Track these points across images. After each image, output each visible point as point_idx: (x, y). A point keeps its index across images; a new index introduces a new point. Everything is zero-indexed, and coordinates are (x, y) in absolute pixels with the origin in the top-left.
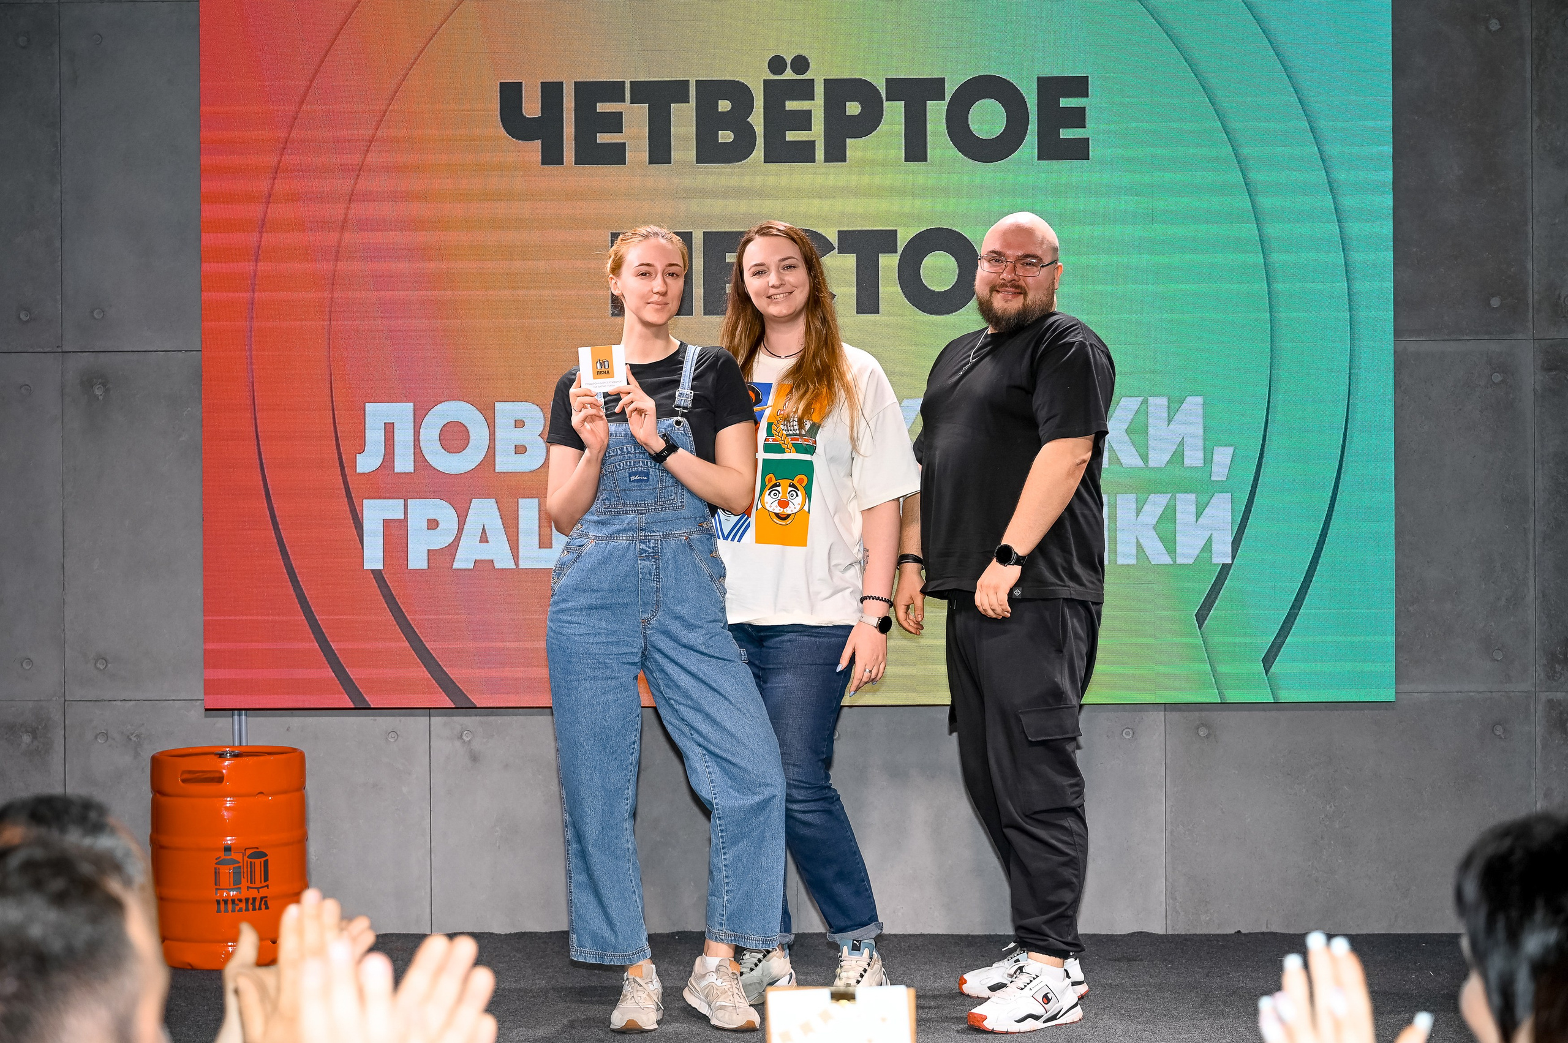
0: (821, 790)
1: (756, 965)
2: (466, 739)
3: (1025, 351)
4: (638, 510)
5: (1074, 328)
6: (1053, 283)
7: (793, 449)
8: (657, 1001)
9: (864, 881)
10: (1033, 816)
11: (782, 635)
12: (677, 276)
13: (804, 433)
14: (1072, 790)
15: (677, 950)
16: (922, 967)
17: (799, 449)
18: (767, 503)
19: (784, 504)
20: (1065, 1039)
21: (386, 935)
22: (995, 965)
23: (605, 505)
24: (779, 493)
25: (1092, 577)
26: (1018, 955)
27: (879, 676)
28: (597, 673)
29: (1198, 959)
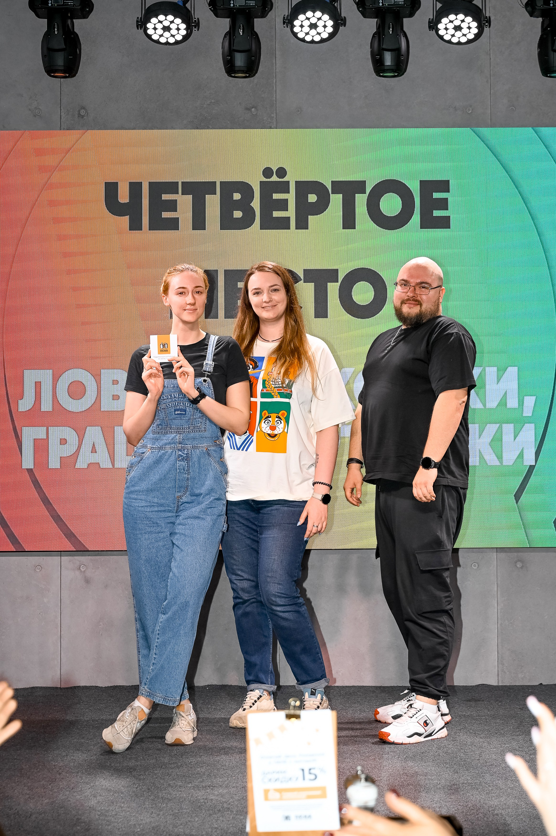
0: (294, 598)
1: (253, 704)
2: (83, 570)
3: (423, 339)
4: (178, 431)
5: (452, 325)
6: (439, 299)
7: (278, 395)
8: (193, 726)
9: (318, 653)
10: (422, 615)
11: (271, 506)
12: (201, 293)
13: (284, 386)
14: (446, 600)
15: (207, 696)
16: (353, 706)
17: (282, 395)
18: (263, 428)
19: (273, 428)
20: (436, 747)
21: (33, 688)
22: (396, 703)
23: (159, 428)
24: (270, 422)
25: (461, 473)
26: (410, 697)
27: (323, 529)
28: (152, 529)
29: (517, 700)
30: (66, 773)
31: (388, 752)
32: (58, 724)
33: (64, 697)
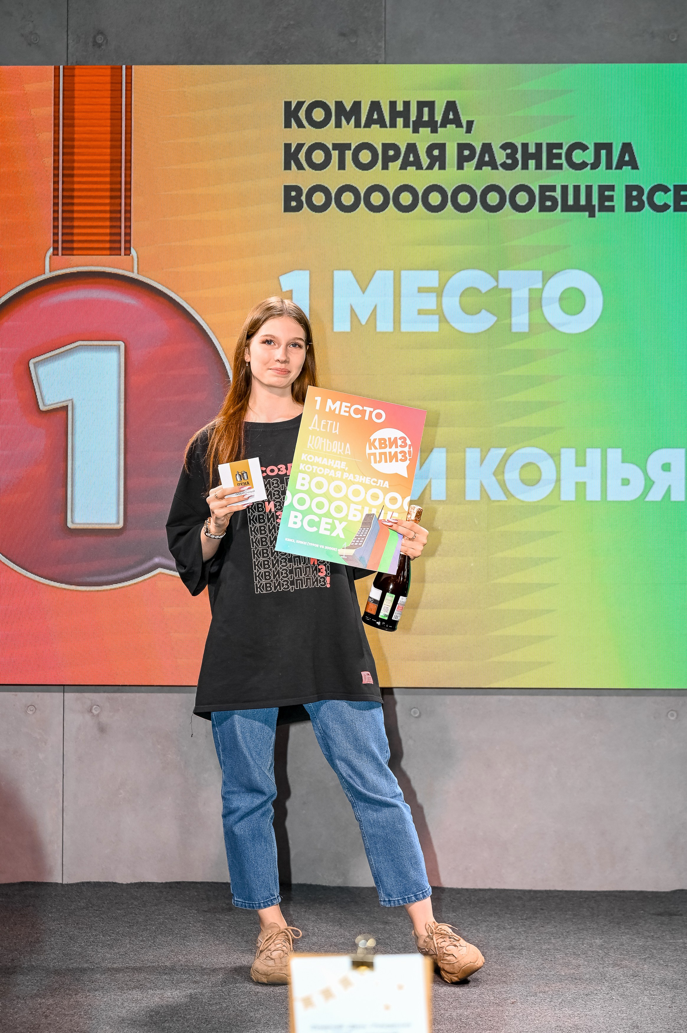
2: (95, 712)
16: (488, 919)
30: (56, 1015)
31: (536, 993)
32: (53, 940)
33: (66, 898)
